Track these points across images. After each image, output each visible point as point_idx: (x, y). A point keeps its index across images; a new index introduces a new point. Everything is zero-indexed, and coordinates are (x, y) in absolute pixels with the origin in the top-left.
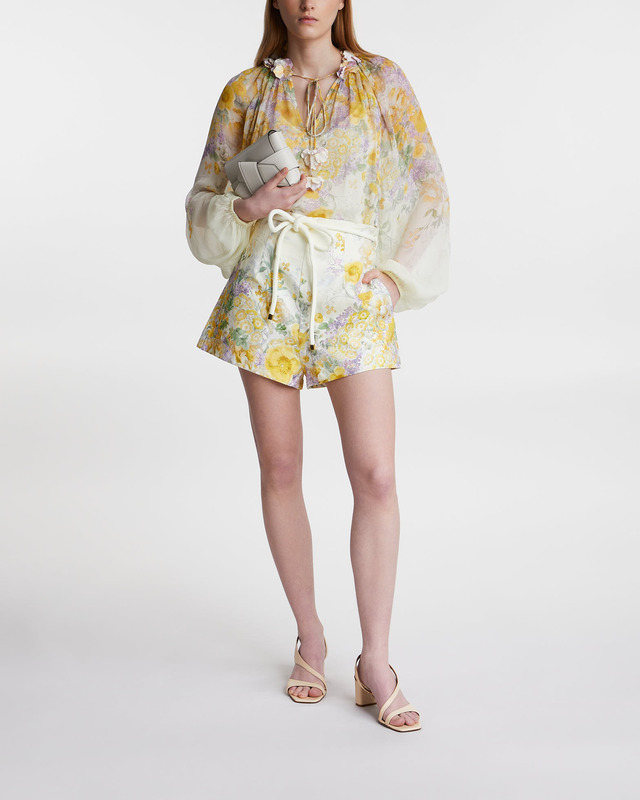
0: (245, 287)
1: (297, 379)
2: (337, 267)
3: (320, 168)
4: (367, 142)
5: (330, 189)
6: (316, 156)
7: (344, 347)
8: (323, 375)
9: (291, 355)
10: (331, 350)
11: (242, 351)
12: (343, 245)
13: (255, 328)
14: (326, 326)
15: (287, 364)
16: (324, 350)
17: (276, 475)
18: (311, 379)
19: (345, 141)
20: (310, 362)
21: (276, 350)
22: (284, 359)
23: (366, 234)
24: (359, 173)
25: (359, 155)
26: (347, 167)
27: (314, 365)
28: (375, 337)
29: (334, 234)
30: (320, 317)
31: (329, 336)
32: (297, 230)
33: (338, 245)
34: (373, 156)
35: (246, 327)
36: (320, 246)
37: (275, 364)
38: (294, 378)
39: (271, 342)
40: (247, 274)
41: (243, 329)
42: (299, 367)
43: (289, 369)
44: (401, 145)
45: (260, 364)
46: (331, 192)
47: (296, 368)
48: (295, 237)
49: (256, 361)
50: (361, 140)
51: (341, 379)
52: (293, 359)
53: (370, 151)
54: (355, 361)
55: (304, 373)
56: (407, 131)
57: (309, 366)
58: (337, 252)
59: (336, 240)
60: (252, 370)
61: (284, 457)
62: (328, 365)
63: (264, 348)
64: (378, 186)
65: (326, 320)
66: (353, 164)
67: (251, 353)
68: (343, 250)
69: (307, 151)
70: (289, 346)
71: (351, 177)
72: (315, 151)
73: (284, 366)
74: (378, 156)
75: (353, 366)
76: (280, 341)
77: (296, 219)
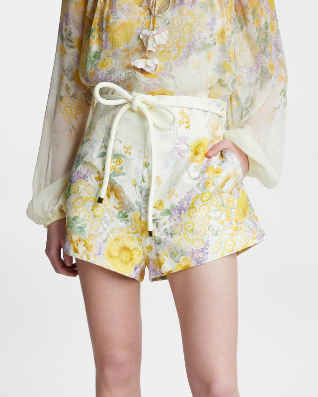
0: (84, 172)
1: (138, 270)
2: (183, 147)
3: (161, 49)
4: (214, 20)
5: (171, 70)
6: (156, 37)
7: (190, 235)
8: (168, 266)
9: (133, 244)
10: (176, 239)
11: (80, 240)
12: (188, 122)
13: (95, 216)
14: (168, 212)
15: (128, 254)
16: (169, 238)
17: (110, 374)
18: (154, 270)
19: (190, 20)
20: (154, 252)
21: (117, 239)
22: (125, 249)
23: (213, 108)
24: (204, 54)
25: (205, 34)
26: (190, 47)
27: (157, 255)
28: (223, 217)
29: (176, 112)
30: (161, 204)
31: (173, 223)
32: (135, 109)
33: (181, 122)
34: (222, 34)
35: (85, 215)
36: (160, 124)
37: (116, 254)
38: (136, 269)
39: (112, 231)
40: (85, 159)
41: (81, 217)
42: (142, 257)
43: (131, 259)
44: (258, 21)
45: (100, 254)
46: (171, 73)
47: (138, 259)
48: (134, 117)
49: (95, 250)
50: (207, 18)
51: (187, 269)
52: (135, 249)
53: (217, 29)
54: (202, 250)
55: (147, 263)
56: (263, 7)
57: (152, 256)
58: (182, 131)
59: (178, 117)
60: (91, 261)
61: (119, 353)
62: (173, 255)
63: (104, 237)
64: (232, 65)
65: (167, 206)
66: (198, 44)
67: (90, 243)
68: (187, 127)
69: (146, 32)
70: (131, 235)
71: (194, 57)
72: (154, 32)
73: (125, 256)
74: (228, 33)
75: (201, 255)
76: (122, 230)
77: (134, 97)
